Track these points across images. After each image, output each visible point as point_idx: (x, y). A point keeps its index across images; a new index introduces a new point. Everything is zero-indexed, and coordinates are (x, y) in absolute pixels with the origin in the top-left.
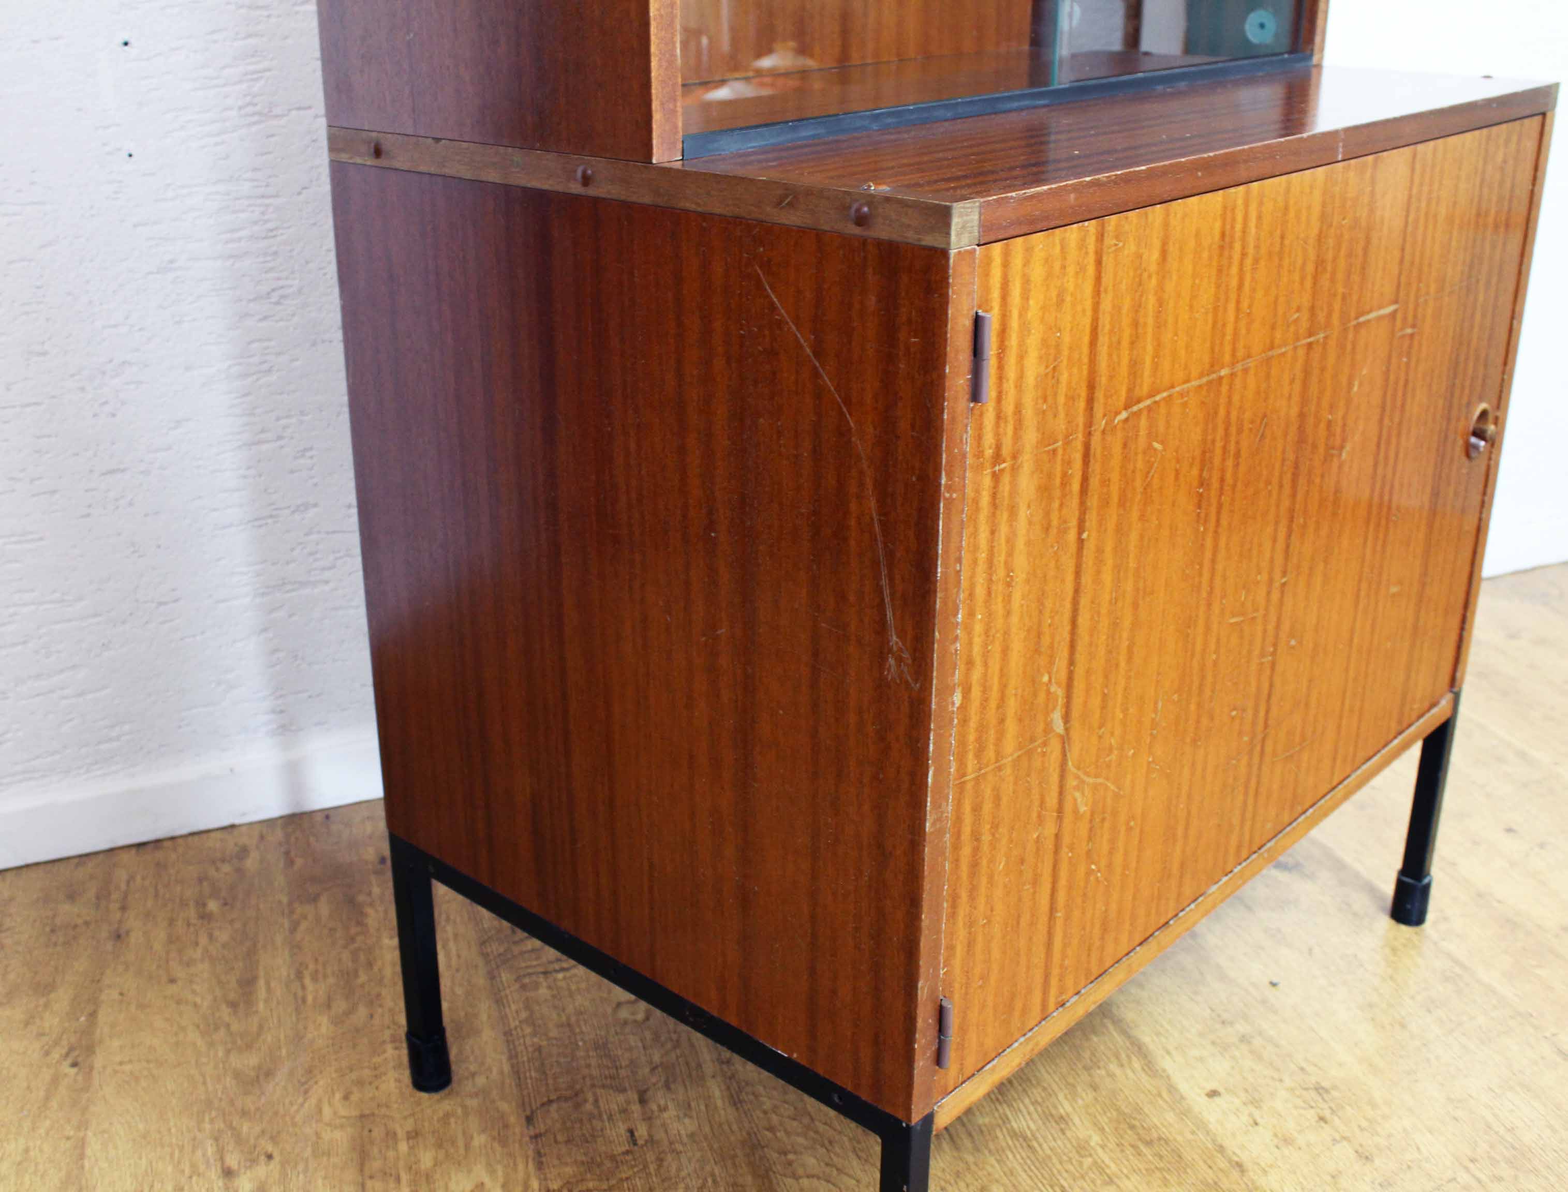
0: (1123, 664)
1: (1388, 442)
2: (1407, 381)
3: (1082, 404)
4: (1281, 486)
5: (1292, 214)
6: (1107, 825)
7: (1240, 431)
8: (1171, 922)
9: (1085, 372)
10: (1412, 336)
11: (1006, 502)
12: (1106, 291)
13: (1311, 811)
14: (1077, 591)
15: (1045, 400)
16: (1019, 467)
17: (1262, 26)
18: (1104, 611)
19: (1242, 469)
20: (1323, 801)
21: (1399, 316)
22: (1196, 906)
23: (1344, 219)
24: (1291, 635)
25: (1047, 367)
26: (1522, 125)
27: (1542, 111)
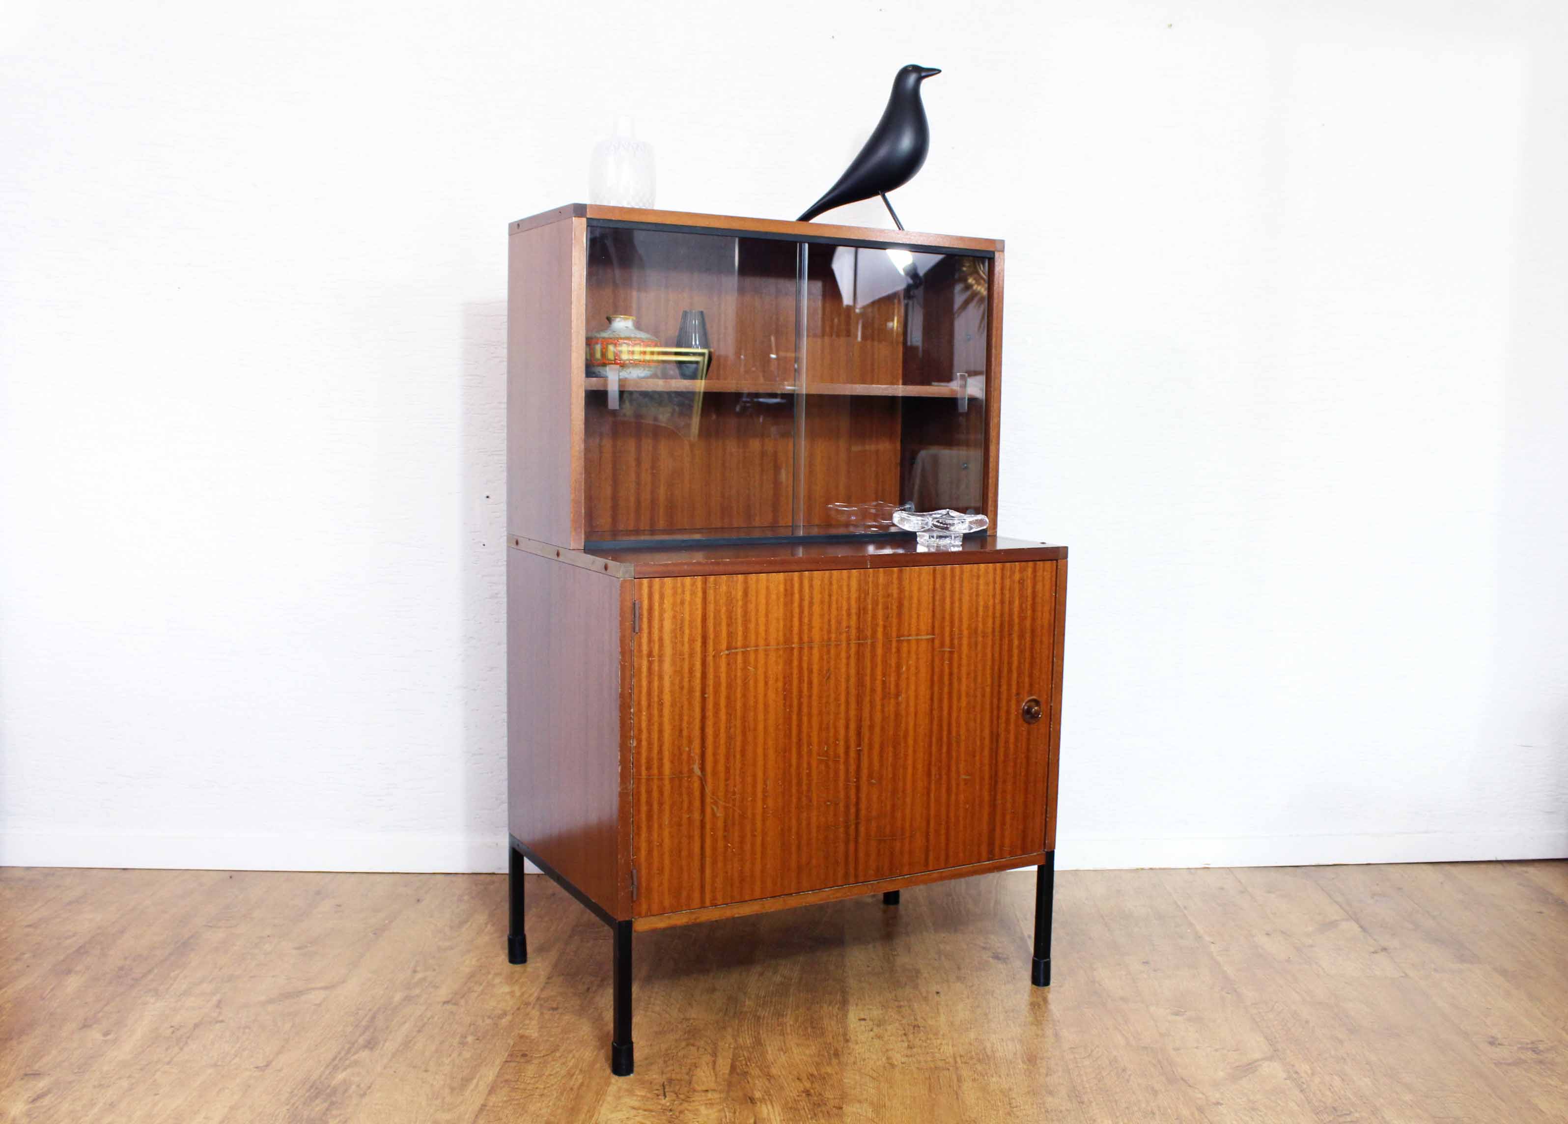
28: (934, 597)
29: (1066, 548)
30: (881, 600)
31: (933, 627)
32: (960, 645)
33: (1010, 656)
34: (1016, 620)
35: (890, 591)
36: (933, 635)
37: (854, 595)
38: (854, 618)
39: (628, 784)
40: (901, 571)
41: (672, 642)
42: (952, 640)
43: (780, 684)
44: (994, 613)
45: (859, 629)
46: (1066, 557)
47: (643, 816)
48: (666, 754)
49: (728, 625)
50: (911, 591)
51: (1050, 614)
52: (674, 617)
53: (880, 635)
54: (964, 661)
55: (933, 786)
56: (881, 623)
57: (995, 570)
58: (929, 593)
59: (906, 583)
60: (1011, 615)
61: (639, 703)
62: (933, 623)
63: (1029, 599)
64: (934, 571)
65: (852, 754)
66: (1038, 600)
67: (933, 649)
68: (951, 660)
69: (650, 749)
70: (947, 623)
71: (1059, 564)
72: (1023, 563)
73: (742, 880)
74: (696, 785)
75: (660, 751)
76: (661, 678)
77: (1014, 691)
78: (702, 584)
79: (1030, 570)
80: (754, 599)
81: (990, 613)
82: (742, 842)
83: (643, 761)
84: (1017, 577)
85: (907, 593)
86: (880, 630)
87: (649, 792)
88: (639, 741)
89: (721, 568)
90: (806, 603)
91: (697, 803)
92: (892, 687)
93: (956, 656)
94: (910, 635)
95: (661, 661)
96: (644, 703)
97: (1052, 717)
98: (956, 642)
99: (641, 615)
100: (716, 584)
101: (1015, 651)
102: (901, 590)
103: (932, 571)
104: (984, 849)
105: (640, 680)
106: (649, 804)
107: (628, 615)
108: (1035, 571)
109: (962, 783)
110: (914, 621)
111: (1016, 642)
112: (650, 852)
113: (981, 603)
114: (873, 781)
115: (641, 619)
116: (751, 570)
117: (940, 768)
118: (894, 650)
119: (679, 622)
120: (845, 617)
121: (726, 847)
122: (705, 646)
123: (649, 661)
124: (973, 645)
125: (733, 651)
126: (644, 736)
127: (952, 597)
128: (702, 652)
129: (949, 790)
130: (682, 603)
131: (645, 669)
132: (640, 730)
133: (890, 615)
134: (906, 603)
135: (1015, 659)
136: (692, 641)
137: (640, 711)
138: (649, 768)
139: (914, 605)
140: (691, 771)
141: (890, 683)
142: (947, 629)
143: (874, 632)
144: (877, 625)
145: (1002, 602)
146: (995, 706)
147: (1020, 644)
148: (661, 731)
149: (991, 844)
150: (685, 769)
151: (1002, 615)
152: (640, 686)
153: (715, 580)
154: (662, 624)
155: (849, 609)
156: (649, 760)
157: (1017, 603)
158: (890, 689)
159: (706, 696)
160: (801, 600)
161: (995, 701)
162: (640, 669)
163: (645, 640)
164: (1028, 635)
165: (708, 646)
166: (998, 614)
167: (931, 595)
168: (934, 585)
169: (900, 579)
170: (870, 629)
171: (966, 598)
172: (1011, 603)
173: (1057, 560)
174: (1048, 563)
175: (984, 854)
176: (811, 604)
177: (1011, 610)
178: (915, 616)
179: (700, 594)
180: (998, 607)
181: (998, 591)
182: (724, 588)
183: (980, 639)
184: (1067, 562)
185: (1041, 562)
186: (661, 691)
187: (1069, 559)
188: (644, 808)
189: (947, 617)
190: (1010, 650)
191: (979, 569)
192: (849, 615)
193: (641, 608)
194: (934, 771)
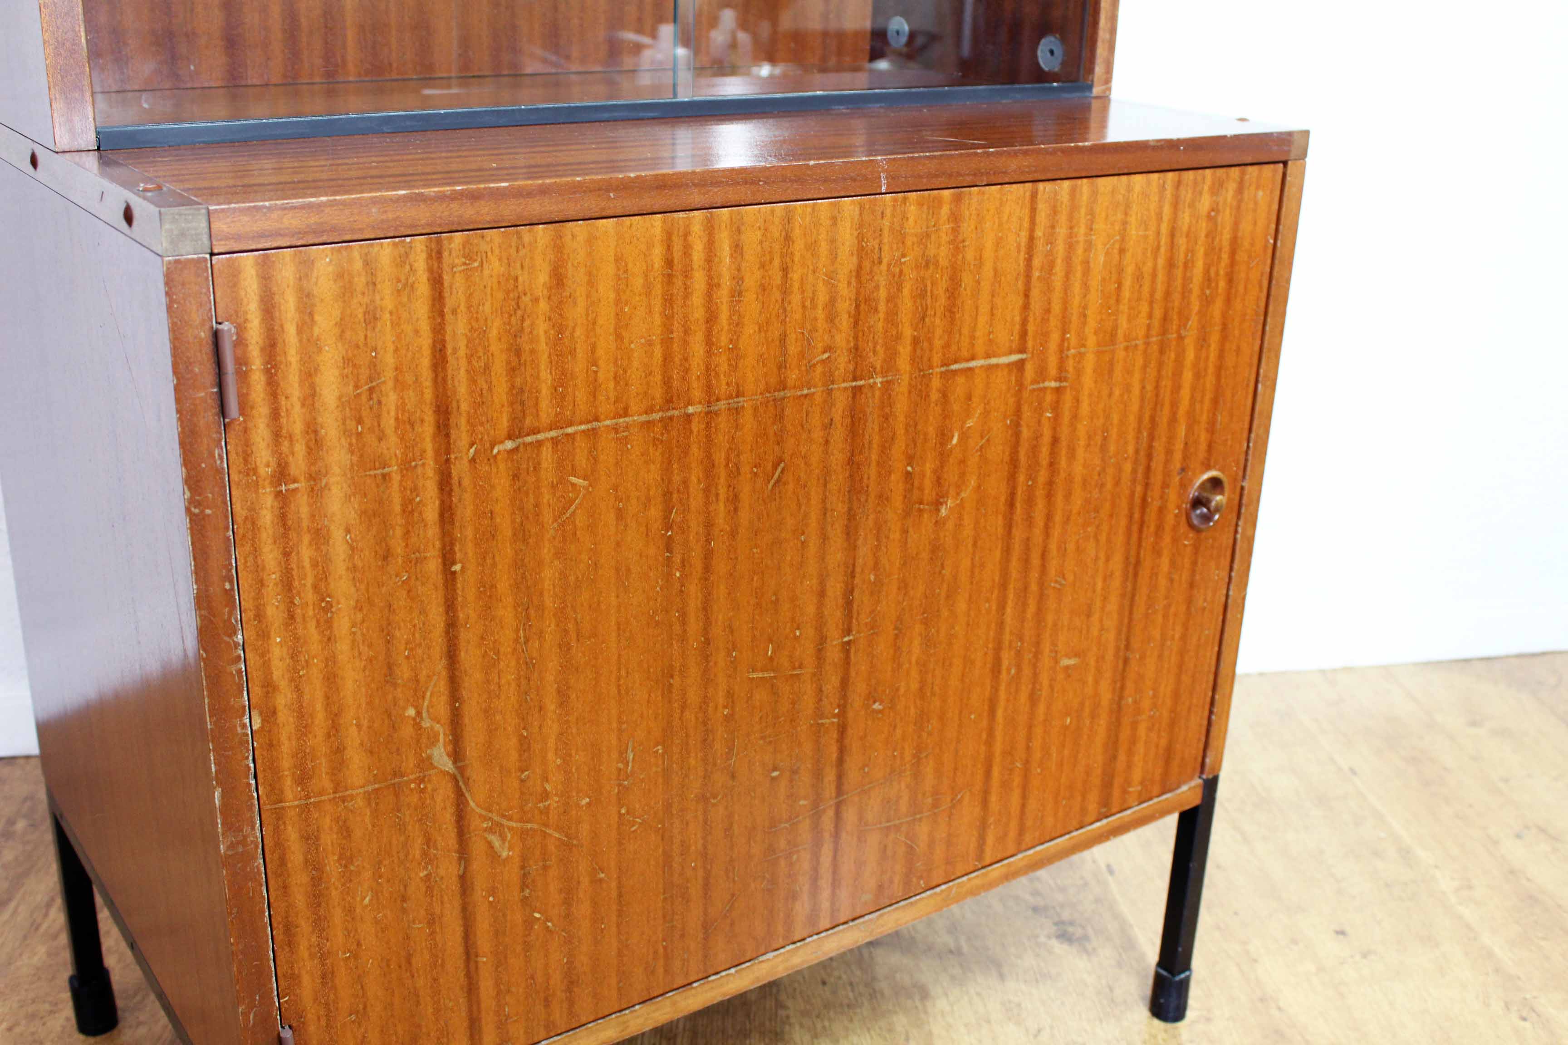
0: (551, 707)
1: (1030, 501)
2: (1055, 441)
3: (427, 430)
4: (824, 538)
5: (798, 246)
6: (553, 873)
7: (735, 473)
8: (695, 985)
9: (428, 395)
10: (1058, 390)
11: (305, 524)
12: (454, 312)
13: (943, 887)
14: (451, 625)
15: (360, 421)
16: (322, 489)
17: (1052, 52)
18: (506, 648)
19: (744, 516)
20: (965, 879)
21: (1029, 368)
22: (736, 972)
23: (904, 256)
24: (871, 697)
25: (357, 387)
26: (1243, 174)
27: (1283, 158)
28: (1029, 260)
29: (1306, 134)
30: (910, 275)
31: (1024, 334)
32: (1079, 373)
33: (1177, 388)
34: (1195, 306)
35: (932, 251)
36: (1022, 351)
37: (847, 262)
38: (845, 322)
39: (246, 830)
40: (958, 199)
41: (347, 433)
42: (1062, 361)
43: (655, 512)
44: (1152, 294)
45: (856, 352)
46: (1303, 155)
47: (300, 899)
48: (353, 738)
49: (512, 371)
50: (980, 250)
51: (1261, 287)
52: (348, 361)
53: (904, 363)
54: (1085, 408)
55: (1002, 695)
56: (908, 332)
57: (1162, 188)
58: (1019, 252)
59: (967, 228)
60: (1186, 292)
61: (259, 615)
62: (1024, 322)
63: (1225, 256)
64: (1034, 196)
65: (833, 654)
66: (1242, 256)
67: (1021, 385)
68: (1056, 407)
69: (304, 728)
70: (1054, 323)
71: (1289, 172)
72: (1220, 172)
73: (571, 983)
74: (443, 794)
75: (335, 728)
76: (320, 536)
77: (1177, 465)
78: (430, 257)
79: (1232, 187)
80: (580, 292)
81: (1146, 288)
82: (569, 898)
83: (286, 764)
84: (1205, 203)
85: (970, 255)
86: (905, 350)
87: (310, 839)
88: (270, 715)
89: (485, 211)
90: (723, 295)
91: (447, 837)
92: (928, 483)
93: (1068, 398)
94: (973, 358)
95: (317, 491)
96: (274, 611)
97: (1243, 510)
98: (1070, 365)
99: (242, 362)
100: (469, 257)
101: (1188, 376)
102: (957, 245)
103: (1028, 194)
104: (1093, 799)
105: (256, 551)
106: (315, 866)
107: (203, 370)
108: (1240, 189)
109: (1061, 676)
110: (983, 320)
111: (1190, 355)
112: (326, 977)
113: (1130, 270)
114: (876, 706)
115: (243, 376)
116: (572, 210)
117: (1019, 653)
118: (934, 396)
119: (364, 373)
120: (821, 324)
121: (529, 923)
122: (448, 435)
123: (278, 494)
124: (1105, 370)
125: (529, 439)
126: (283, 700)
127: (1068, 260)
128: (437, 453)
129: (1033, 699)
130: (371, 317)
131: (267, 517)
132: (270, 687)
133: (930, 312)
134: (967, 279)
135: (1185, 393)
136: (406, 423)
137: (264, 635)
138: (303, 778)
139: (986, 286)
140: (425, 764)
141: (923, 475)
142: (1055, 337)
143: (891, 357)
144: (899, 337)
145: (1171, 264)
146: (1137, 500)
147: (1198, 358)
148: (331, 679)
149: (1107, 784)
150: (410, 762)
151: (1168, 295)
152: (258, 569)
153: (466, 243)
154: (313, 387)
155: (832, 302)
156: (302, 758)
157: (1200, 264)
158: (921, 489)
159: (457, 567)
160: (712, 286)
161: (1139, 489)
162: (252, 521)
163: (261, 434)
164: (1214, 339)
165: (453, 433)
166: (1159, 295)
167: (1022, 256)
168: (1032, 230)
169: (956, 218)
170: (880, 349)
171: (1099, 259)
172: (1188, 265)
173: (1285, 163)
174: (1267, 170)
175: (1092, 807)
176: (737, 294)
177: (1186, 280)
178: (984, 308)
179: (423, 288)
180: (1161, 277)
181: (1164, 240)
182: (495, 267)
183: (1121, 354)
184: (1304, 167)
185: (1255, 168)
186: (323, 575)
187: (1307, 159)
188: (299, 880)
189: (1056, 308)
190: (1178, 374)
191: (1129, 189)
192: (831, 318)
193: (240, 342)
194: (1007, 658)
